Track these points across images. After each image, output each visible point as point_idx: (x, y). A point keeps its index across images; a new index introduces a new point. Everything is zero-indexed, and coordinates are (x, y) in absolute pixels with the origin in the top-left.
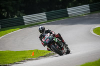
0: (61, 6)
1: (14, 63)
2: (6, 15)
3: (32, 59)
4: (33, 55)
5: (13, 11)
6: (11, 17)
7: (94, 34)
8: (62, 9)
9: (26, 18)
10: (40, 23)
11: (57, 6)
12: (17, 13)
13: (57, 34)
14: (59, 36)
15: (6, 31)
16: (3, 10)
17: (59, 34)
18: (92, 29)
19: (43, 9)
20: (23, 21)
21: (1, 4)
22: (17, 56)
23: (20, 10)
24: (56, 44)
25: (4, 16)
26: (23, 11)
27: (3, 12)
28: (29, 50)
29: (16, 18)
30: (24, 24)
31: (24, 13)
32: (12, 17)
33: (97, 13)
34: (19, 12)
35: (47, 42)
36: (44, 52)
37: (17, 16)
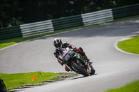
0: (73, 10)
5: (6, 18)
6: (4, 27)
7: (119, 49)
9: (25, 28)
11: (67, 11)
12: (12, 20)
13: (78, 48)
14: (81, 51)
17: (81, 48)
18: (116, 43)
19: (48, 15)
20: (21, 31)
22: (11, 81)
23: (16, 17)
24: (78, 62)
26: (21, 18)
28: (28, 72)
29: (10, 28)
30: (21, 36)
31: (21, 20)
33: (122, 20)
34: (14, 19)
36: (50, 75)
37: (12, 25)
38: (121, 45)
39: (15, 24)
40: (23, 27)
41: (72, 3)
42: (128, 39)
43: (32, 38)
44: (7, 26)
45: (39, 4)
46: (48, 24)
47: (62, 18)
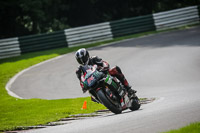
1: (47, 124)
2: (30, 27)
3: (82, 116)
4: (85, 108)
5: (44, 19)
6: (42, 32)
8: (143, 14)
9: (71, 34)
10: (99, 44)
11: (132, 9)
12: (53, 22)
15: (31, 60)
16: (26, 18)
19: (105, 15)
21: (22, 5)
22: (52, 110)
23: (59, 18)
24: (107, 89)
25: (27, 29)
26: (66, 19)
27: (26, 21)
29: (51, 34)
30: (65, 45)
32: (44, 31)
34: (57, 21)
39: (58, 29)
44: (46, 31)
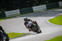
9: (7, 13)
10: (16, 16)
11: (26, 6)
18: (48, 20)
24: (35, 27)
26: (5, 8)
28: (9, 33)
31: (5, 10)
33: (51, 10)
34: (2, 9)
35: (30, 26)
36: (18, 34)
37: (1, 12)
38: (50, 21)
39: (3, 11)
40: (6, 12)
41: (28, 2)
42: (53, 18)
43: (10, 17)
45: (14, 2)
46: (18, 11)
47: (24, 9)
